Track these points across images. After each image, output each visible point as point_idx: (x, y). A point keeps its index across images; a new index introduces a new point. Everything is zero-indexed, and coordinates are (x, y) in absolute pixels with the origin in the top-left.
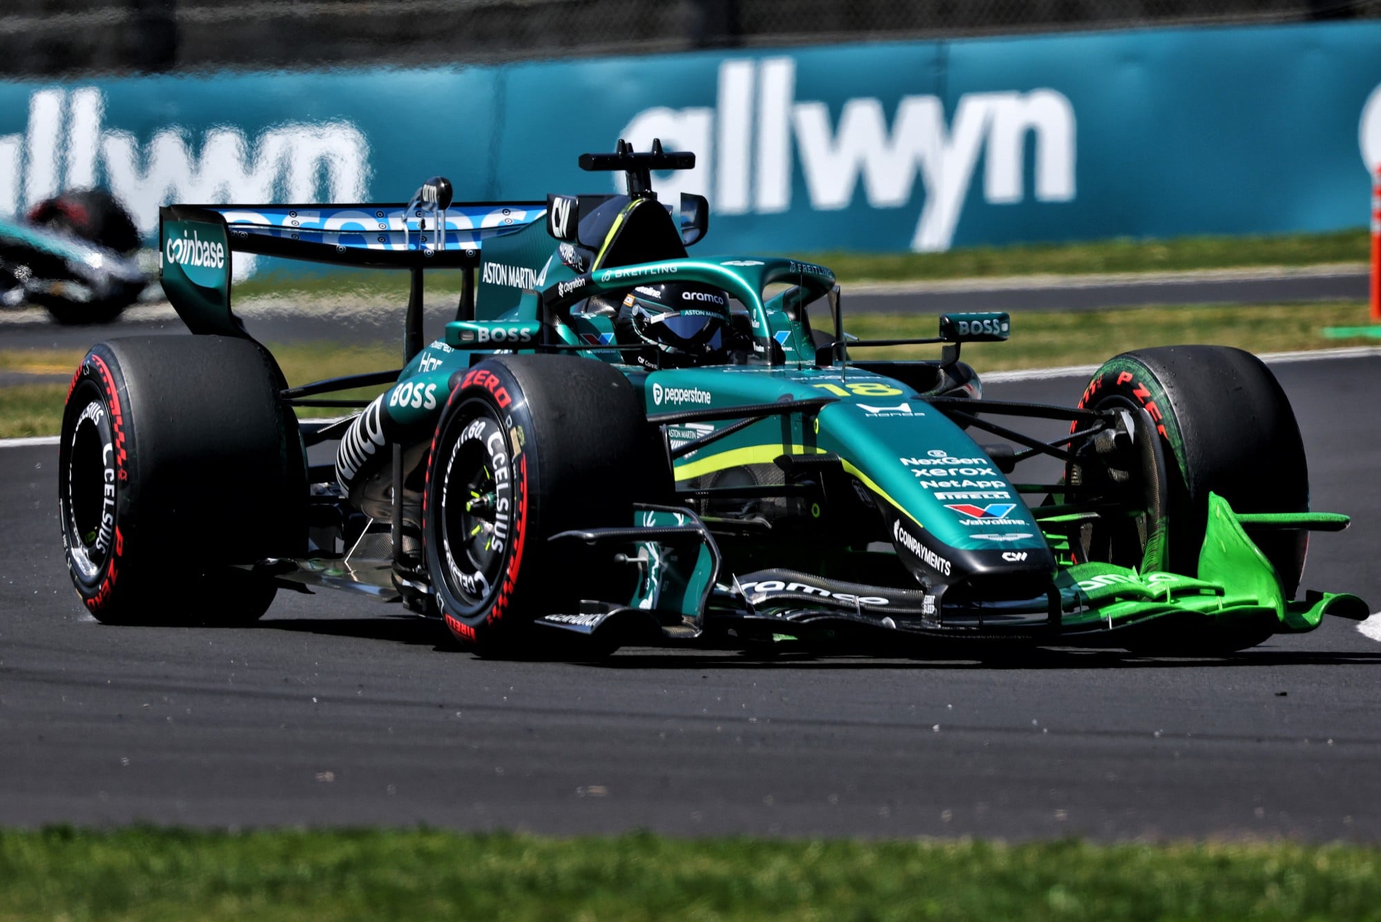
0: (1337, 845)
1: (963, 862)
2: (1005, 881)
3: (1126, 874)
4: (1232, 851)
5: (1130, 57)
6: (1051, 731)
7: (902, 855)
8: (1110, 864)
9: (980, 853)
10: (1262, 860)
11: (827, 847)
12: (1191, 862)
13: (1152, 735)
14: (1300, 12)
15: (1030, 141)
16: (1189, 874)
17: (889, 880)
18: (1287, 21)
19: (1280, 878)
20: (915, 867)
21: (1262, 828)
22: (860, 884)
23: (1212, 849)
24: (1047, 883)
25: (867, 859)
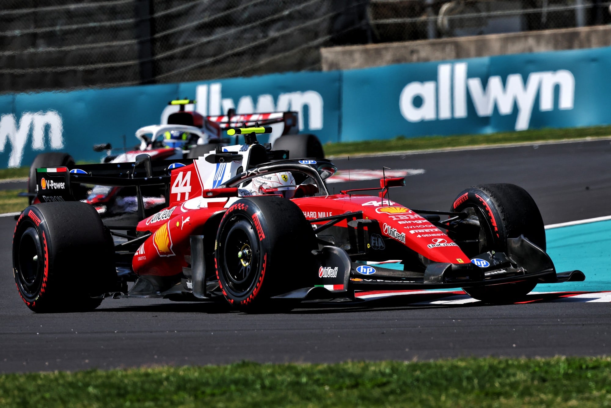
0: (185, 367)
1: (56, 380)
2: (72, 385)
3: (114, 380)
4: (150, 371)
5: (80, 99)
6: (79, 333)
7: (34, 378)
8: (108, 377)
9: (62, 376)
10: (161, 373)
11: (7, 377)
12: (136, 375)
13: (114, 332)
14: (137, 82)
15: (47, 128)
16: (136, 379)
17: (31, 387)
18: (133, 85)
19: (167, 379)
20: (40, 382)
21: (159, 362)
22: (21, 389)
23: (143, 370)
24: (87, 385)
25: (22, 380)
